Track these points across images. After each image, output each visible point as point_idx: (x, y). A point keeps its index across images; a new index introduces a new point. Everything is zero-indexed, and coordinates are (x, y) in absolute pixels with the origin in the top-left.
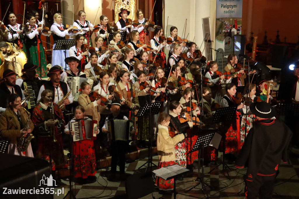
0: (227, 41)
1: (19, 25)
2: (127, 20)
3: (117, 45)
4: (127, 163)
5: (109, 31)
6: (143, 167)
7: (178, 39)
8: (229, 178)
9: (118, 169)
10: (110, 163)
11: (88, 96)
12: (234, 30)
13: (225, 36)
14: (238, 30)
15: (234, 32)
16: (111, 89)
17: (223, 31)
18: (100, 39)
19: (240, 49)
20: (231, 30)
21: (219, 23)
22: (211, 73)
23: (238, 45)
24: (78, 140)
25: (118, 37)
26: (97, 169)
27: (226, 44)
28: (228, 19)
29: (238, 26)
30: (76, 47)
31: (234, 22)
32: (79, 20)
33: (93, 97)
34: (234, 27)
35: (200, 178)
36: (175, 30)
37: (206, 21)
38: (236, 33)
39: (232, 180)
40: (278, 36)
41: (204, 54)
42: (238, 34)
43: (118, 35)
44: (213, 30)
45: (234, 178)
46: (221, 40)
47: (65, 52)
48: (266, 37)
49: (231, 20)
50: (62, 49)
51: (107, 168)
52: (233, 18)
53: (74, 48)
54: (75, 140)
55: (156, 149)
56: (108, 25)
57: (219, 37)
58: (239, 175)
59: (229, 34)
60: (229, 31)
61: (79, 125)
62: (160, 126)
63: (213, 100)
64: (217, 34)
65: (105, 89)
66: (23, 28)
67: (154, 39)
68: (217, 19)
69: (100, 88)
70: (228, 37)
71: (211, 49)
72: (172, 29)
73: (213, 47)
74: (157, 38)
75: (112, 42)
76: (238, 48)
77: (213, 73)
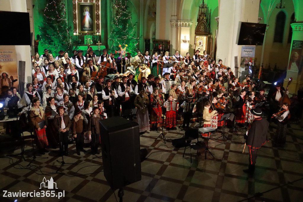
0: (246, 68)
1: (149, 56)
2: (198, 55)
3: (192, 67)
4: (191, 123)
5: (190, 60)
6: (198, 126)
7: (222, 65)
8: (237, 135)
9: (186, 125)
10: (183, 123)
11: (174, 91)
12: (250, 63)
13: (245, 66)
14: (252, 63)
15: (250, 64)
16: (186, 88)
17: (244, 63)
18: (184, 64)
19: (251, 73)
20: (248, 63)
21: (243, 59)
22: (235, 83)
23: (251, 71)
24: (169, 110)
25: (193, 63)
26: (176, 125)
27: (245, 69)
28: (247, 58)
29: (252, 61)
30: (173, 67)
31: (250, 59)
32: (176, 54)
33: (177, 92)
34: (250, 61)
35: (223, 133)
36: (221, 61)
37: (236, 58)
38: (251, 65)
39: (239, 136)
40: (276, 66)
41: (234, 74)
42: (252, 65)
43: (193, 62)
44: (239, 62)
45: (240, 135)
46: (243, 67)
47: (168, 69)
48: (269, 66)
49: (249, 58)
50: (166, 68)
51: (181, 124)
52: (250, 57)
53: (172, 68)
54: (167, 110)
55: (203, 118)
56: (189, 57)
57: (242, 66)
58: (243, 134)
59: (248, 65)
60: (247, 63)
61: (169, 103)
62: (205, 107)
63: (234, 97)
64: (241, 64)
65: (183, 88)
66: (150, 58)
67: (210, 65)
68: (242, 57)
69: (181, 88)
70: (247, 66)
71: (238, 71)
72: (220, 60)
73: (239, 70)
74: (212, 65)
75: (190, 66)
76: (250, 72)
77: (236, 83)
